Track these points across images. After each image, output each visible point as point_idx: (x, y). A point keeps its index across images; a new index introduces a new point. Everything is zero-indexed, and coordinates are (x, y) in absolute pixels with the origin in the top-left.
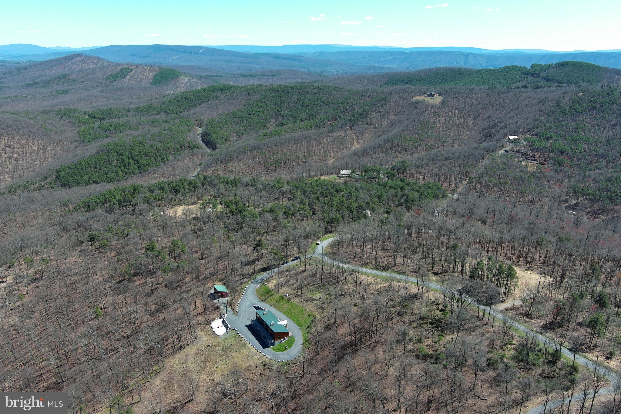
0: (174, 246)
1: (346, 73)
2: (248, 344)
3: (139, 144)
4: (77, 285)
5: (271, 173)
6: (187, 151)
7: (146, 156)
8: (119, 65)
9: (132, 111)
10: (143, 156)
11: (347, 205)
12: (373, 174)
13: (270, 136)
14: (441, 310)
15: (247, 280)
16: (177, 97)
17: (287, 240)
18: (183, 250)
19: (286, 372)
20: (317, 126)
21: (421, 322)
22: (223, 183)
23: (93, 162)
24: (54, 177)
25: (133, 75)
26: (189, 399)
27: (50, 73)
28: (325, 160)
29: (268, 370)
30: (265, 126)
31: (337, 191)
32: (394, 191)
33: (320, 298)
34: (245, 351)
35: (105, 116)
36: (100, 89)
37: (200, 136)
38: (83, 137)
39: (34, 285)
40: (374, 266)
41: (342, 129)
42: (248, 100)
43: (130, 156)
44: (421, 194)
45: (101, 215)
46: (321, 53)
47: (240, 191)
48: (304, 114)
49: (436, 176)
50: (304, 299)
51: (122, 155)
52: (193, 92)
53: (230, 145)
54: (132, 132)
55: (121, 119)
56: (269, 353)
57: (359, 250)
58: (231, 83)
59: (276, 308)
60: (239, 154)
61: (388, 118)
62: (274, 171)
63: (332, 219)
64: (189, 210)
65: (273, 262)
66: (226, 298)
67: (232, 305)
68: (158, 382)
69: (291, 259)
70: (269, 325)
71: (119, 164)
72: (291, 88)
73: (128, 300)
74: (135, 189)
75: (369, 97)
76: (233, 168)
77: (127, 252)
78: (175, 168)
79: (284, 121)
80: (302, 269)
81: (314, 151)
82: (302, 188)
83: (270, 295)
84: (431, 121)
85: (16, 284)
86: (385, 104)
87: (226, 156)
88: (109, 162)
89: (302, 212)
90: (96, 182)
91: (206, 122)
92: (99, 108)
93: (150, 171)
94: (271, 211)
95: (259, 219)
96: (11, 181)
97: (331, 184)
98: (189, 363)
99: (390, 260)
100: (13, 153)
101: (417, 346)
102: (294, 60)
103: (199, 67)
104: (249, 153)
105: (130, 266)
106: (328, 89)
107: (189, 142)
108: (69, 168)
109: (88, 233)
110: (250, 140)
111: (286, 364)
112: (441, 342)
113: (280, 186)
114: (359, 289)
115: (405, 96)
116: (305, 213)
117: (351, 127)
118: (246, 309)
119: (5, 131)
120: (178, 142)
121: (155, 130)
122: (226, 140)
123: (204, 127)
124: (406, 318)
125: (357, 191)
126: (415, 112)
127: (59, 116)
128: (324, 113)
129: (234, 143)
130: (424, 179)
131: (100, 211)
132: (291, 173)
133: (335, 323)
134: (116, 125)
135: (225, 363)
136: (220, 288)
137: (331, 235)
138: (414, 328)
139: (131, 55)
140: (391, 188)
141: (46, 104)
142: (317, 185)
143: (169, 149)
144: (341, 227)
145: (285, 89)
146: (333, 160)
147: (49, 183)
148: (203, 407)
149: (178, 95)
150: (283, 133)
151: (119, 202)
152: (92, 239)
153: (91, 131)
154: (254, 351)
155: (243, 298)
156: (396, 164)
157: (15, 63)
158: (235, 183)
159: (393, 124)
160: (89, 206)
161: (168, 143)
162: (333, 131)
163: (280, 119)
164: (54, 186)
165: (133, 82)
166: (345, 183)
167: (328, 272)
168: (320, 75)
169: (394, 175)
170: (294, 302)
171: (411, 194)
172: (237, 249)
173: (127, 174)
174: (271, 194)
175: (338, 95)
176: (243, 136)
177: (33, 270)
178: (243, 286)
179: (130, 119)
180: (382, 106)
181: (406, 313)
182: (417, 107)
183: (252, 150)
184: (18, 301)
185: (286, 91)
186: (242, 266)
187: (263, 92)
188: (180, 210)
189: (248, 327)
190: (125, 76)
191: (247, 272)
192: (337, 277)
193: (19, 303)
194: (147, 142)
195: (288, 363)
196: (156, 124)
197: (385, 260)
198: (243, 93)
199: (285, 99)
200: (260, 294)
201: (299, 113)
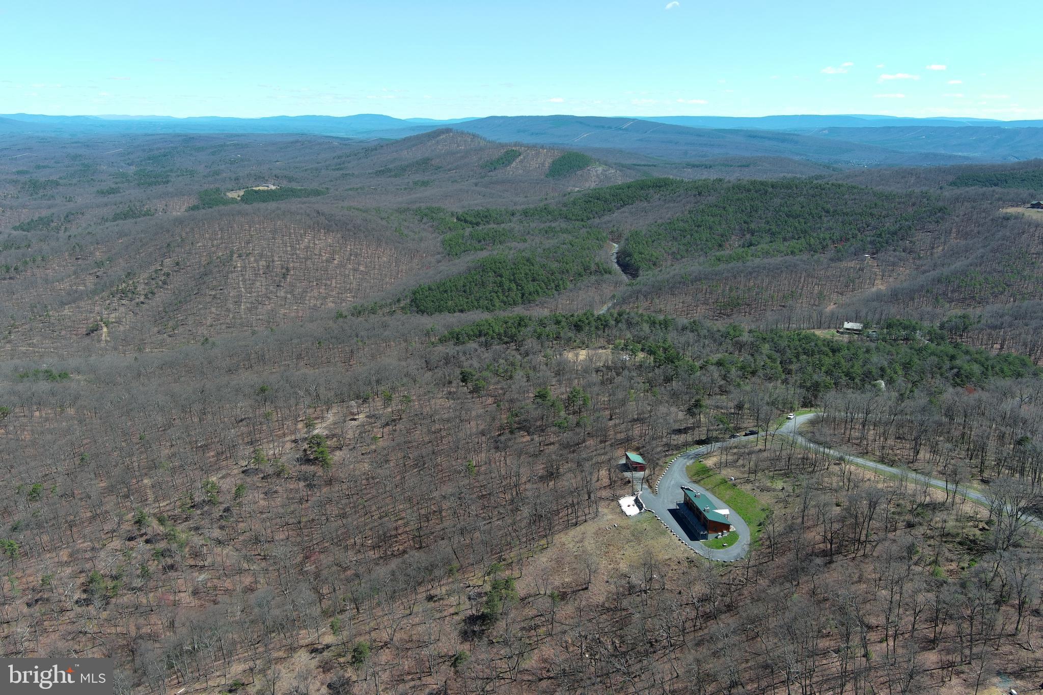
0: (574, 397)
1: (879, 165)
2: (669, 532)
3: (525, 262)
5: (724, 319)
6: (593, 278)
7: (533, 280)
8: (502, 146)
9: (518, 214)
10: (530, 279)
11: (845, 369)
12: (903, 333)
13: (728, 261)
14: (983, 529)
15: (674, 452)
16: (585, 195)
17: (740, 407)
18: (585, 405)
19: (721, 575)
20: (812, 249)
21: (944, 540)
22: (647, 322)
23: (461, 283)
24: (409, 300)
25: (521, 162)
26: (584, 586)
27: (407, 156)
28: (818, 306)
29: (695, 569)
30: (720, 246)
31: (834, 351)
32: (937, 359)
33: (783, 489)
34: (664, 540)
35: (480, 220)
36: (474, 181)
37: (615, 255)
38: (448, 248)
39: (390, 428)
40: (877, 458)
41: (855, 257)
42: (696, 203)
43: (512, 278)
45: (475, 350)
46: (832, 130)
47: (672, 336)
48: (789, 229)
49: (1024, 345)
50: (758, 487)
51: (501, 276)
52: (611, 188)
53: (661, 271)
54: (517, 244)
55: (503, 225)
56: (698, 548)
57: (855, 434)
58: (671, 177)
59: (714, 493)
60: (675, 286)
61: (945, 243)
62: (728, 316)
63: (816, 385)
64: (595, 355)
65: (715, 434)
66: (643, 472)
67: (650, 481)
68: (545, 560)
69: (744, 433)
70: (702, 510)
71: (496, 288)
72: (772, 187)
73: (508, 458)
74: (520, 321)
75: (914, 205)
76: (662, 306)
77: (510, 400)
78: (573, 300)
79: (754, 239)
80: (759, 447)
81: (802, 289)
82: (773, 340)
83: (706, 475)
84: (1033, 251)
85: (370, 424)
86: (942, 219)
87: (653, 287)
88: (483, 284)
89: (768, 371)
90: (462, 311)
91: (627, 234)
92: (471, 208)
93: (537, 303)
94: (719, 364)
95: (698, 373)
96: (354, 303)
97: (824, 341)
98: (586, 543)
99: (908, 453)
100: (359, 264)
101: (931, 568)
102: (783, 141)
103: (621, 151)
104: (690, 285)
105: (515, 416)
106: (838, 190)
107: (597, 264)
108: (430, 289)
109: (459, 370)
110: (694, 266)
111: (723, 565)
112: (973, 569)
113: (737, 334)
114: (847, 484)
115: (984, 207)
116: (773, 372)
117: (874, 254)
118: (670, 489)
119: (351, 233)
120: (582, 262)
121: (550, 243)
122: (654, 265)
123: (622, 242)
124: (919, 531)
125: (868, 353)
126: (1000, 234)
127: (418, 217)
128: (827, 229)
129: (668, 269)
130: (1000, 349)
131: (472, 345)
132: (757, 320)
133: (802, 523)
134: (495, 234)
135: (634, 551)
136: (635, 457)
137: (813, 409)
138: (929, 546)
139: (519, 131)
140: (932, 354)
141: (400, 199)
142: (799, 340)
143: (568, 272)
144: (830, 396)
145: (762, 187)
146: (835, 306)
147: (403, 308)
148: (602, 599)
149: (587, 192)
150: (750, 258)
151: (499, 334)
152: (464, 378)
153: (460, 241)
154: (677, 541)
155: (666, 474)
156: (950, 321)
157: (361, 142)
158: (665, 324)
159: (954, 254)
160: (458, 339)
161: (567, 264)
162: (839, 260)
163: (748, 236)
164: (409, 312)
165: (521, 172)
166: (850, 341)
167: (800, 456)
168: (828, 168)
169: (942, 338)
170: (743, 489)
171: (966, 366)
172: (663, 409)
173: (505, 303)
174: (721, 344)
175: (855, 199)
176: (683, 260)
177: (390, 410)
178: (668, 459)
179: (514, 225)
180: (937, 222)
181: (921, 524)
182: (1006, 227)
183: (695, 281)
184: (372, 444)
185: (762, 190)
186: (668, 433)
187: (722, 191)
188: (583, 354)
189: (672, 512)
190: (510, 163)
191: (675, 443)
192: (814, 465)
193: (373, 447)
194: (537, 260)
195: (725, 564)
196: (551, 235)
197: (898, 452)
198: (689, 192)
199: (760, 204)
200: (692, 473)
201: (781, 226)
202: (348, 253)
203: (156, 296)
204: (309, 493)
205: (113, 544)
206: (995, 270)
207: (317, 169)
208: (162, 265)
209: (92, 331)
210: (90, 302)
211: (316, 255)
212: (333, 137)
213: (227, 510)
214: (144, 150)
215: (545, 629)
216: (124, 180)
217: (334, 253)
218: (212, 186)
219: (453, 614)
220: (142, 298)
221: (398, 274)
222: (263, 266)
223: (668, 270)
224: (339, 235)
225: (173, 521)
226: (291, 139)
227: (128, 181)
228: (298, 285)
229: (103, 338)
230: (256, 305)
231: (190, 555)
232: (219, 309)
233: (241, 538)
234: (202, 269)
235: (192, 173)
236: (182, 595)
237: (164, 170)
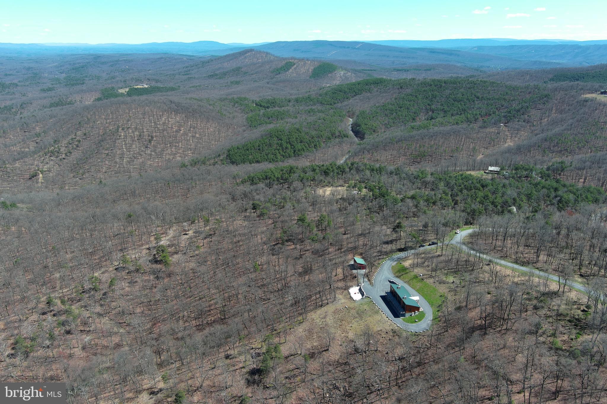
0: (322, 220)
1: (507, 68)
2: (380, 311)
3: (296, 131)
4: (241, 243)
5: (416, 165)
6: (337, 140)
7: (301, 142)
8: (284, 59)
9: (292, 101)
10: (299, 141)
11: (491, 200)
12: (525, 173)
13: (418, 129)
14: (583, 311)
15: (384, 257)
16: (332, 89)
17: (426, 226)
18: (329, 225)
19: (414, 342)
20: (468, 121)
21: (559, 318)
22: (368, 169)
23: (257, 144)
24: (225, 155)
25: (295, 69)
26: (326, 349)
27: (228, 66)
28: (473, 156)
29: (397, 337)
30: (414, 119)
31: (483, 186)
32: (546, 191)
33: (453, 282)
34: (377, 317)
35: (269, 105)
36: (267, 81)
37: (351, 126)
38: (250, 123)
39: (208, 239)
40: (513, 260)
41: (495, 126)
42: (399, 93)
43: (288, 141)
44: (578, 197)
45: (263, 189)
46: (480, 48)
47: (384, 178)
48: (455, 109)
49: (599, 180)
50: (437, 281)
51: (281, 140)
52: (348, 84)
53: (378, 135)
54: (291, 120)
55: (283, 108)
56: (400, 322)
57: (499, 243)
58: (384, 77)
59: (409, 285)
60: (386, 145)
61: (549, 116)
62: (418, 163)
63: (474, 211)
64: (336, 191)
65: (410, 244)
66: (364, 270)
67: (369, 276)
68: (301, 330)
69: (428, 244)
70: (401, 298)
71: (278, 147)
72: (445, 83)
73: (280, 260)
74: (291, 169)
75: (530, 93)
76: (378, 158)
77: (282, 222)
78: (325, 154)
79: (434, 115)
80: (438, 253)
81: (463, 146)
82: (446, 180)
83: (405, 272)
84: (602, 121)
85: (196, 237)
86: (547, 101)
87: (373, 145)
88: (270, 145)
89: (443, 202)
90: (258, 162)
91: (357, 113)
92: (264, 98)
93: (303, 156)
94: (413, 198)
95: (400, 204)
96: (192, 157)
97: (477, 179)
98: (328, 319)
99: (533, 257)
100: (196, 133)
101: (551, 339)
102: (451, 54)
103: (355, 62)
104: (396, 144)
105: (285, 232)
106: (484, 84)
107: (340, 132)
108: (238, 148)
109: (251, 202)
110: (397, 132)
111: (415, 335)
112: (579, 340)
113: (424, 176)
114: (495, 279)
115: (572, 94)
116: (446, 202)
117: (506, 123)
118: (381, 282)
119: (191, 114)
120: (330, 131)
121: (311, 119)
122: (374, 131)
123: (355, 118)
124: (542, 312)
125: (505, 188)
126: (582, 111)
127: (232, 104)
128: (478, 109)
130: (584, 182)
131: (261, 185)
132: (436, 166)
133: (466, 306)
134: (278, 113)
135: (358, 325)
136: (360, 260)
137: (471, 226)
138: (549, 322)
139: (294, 50)
140: (543, 187)
141: (222, 93)
142: (462, 179)
143: (322, 137)
144: (483, 219)
145: (439, 83)
146: (482, 156)
147: (221, 160)
148: (337, 357)
149: (334, 87)
150: (432, 127)
151: (278, 178)
152: (254, 208)
153: (257, 118)
154: (385, 318)
155: (379, 271)
156: (553, 165)
157: (200, 58)
158: (380, 171)
159: (554, 123)
160: (253, 181)
161: (321, 132)
162: (485, 127)
163: (430, 113)
164: (225, 163)
165: (295, 75)
166: (492, 179)
167: (464, 259)
168: (477, 70)
169: (549, 176)
170: (428, 282)
171: (565, 196)
172: (377, 228)
173: (284, 157)
174: (414, 183)
175: (494, 90)
176: (391, 128)
177: (208, 228)
178: (380, 262)
179: (290, 108)
180: (544, 104)
181: (543, 307)
182: (585, 106)
183: (398, 142)
184: (196, 250)
185: (439, 85)
186: (381, 244)
187: (415, 86)
188: (328, 191)
189: (382, 297)
190: (288, 69)
191: (385, 250)
192: (473, 265)
193: (197, 252)
194: (303, 130)
195: (416, 334)
196: (312, 114)
197: (526, 255)
198: (395, 87)
199: (437, 94)
200: (396, 271)
201: (450, 107)
202: (189, 126)
203: (73, 154)
204: (157, 282)
205: (32, 317)
206: (579, 133)
207: (173, 75)
208: (76, 135)
209: (33, 177)
210: (32, 158)
211: (169, 128)
212: (184, 55)
213: (105, 294)
214: (70, 64)
215: (300, 377)
216: (57, 82)
217: (180, 126)
218: (110, 86)
219: (241, 368)
220: (64, 156)
221: (219, 139)
222: (137, 135)
223: (382, 135)
224: (183, 116)
225: (71, 302)
226: (159, 56)
227: (60, 83)
228: (159, 146)
229: (40, 180)
230: (133, 159)
231: (81, 323)
232: (111, 162)
233: (114, 312)
234: (100, 138)
235: (98, 78)
236: (76, 350)
237: (82, 76)
